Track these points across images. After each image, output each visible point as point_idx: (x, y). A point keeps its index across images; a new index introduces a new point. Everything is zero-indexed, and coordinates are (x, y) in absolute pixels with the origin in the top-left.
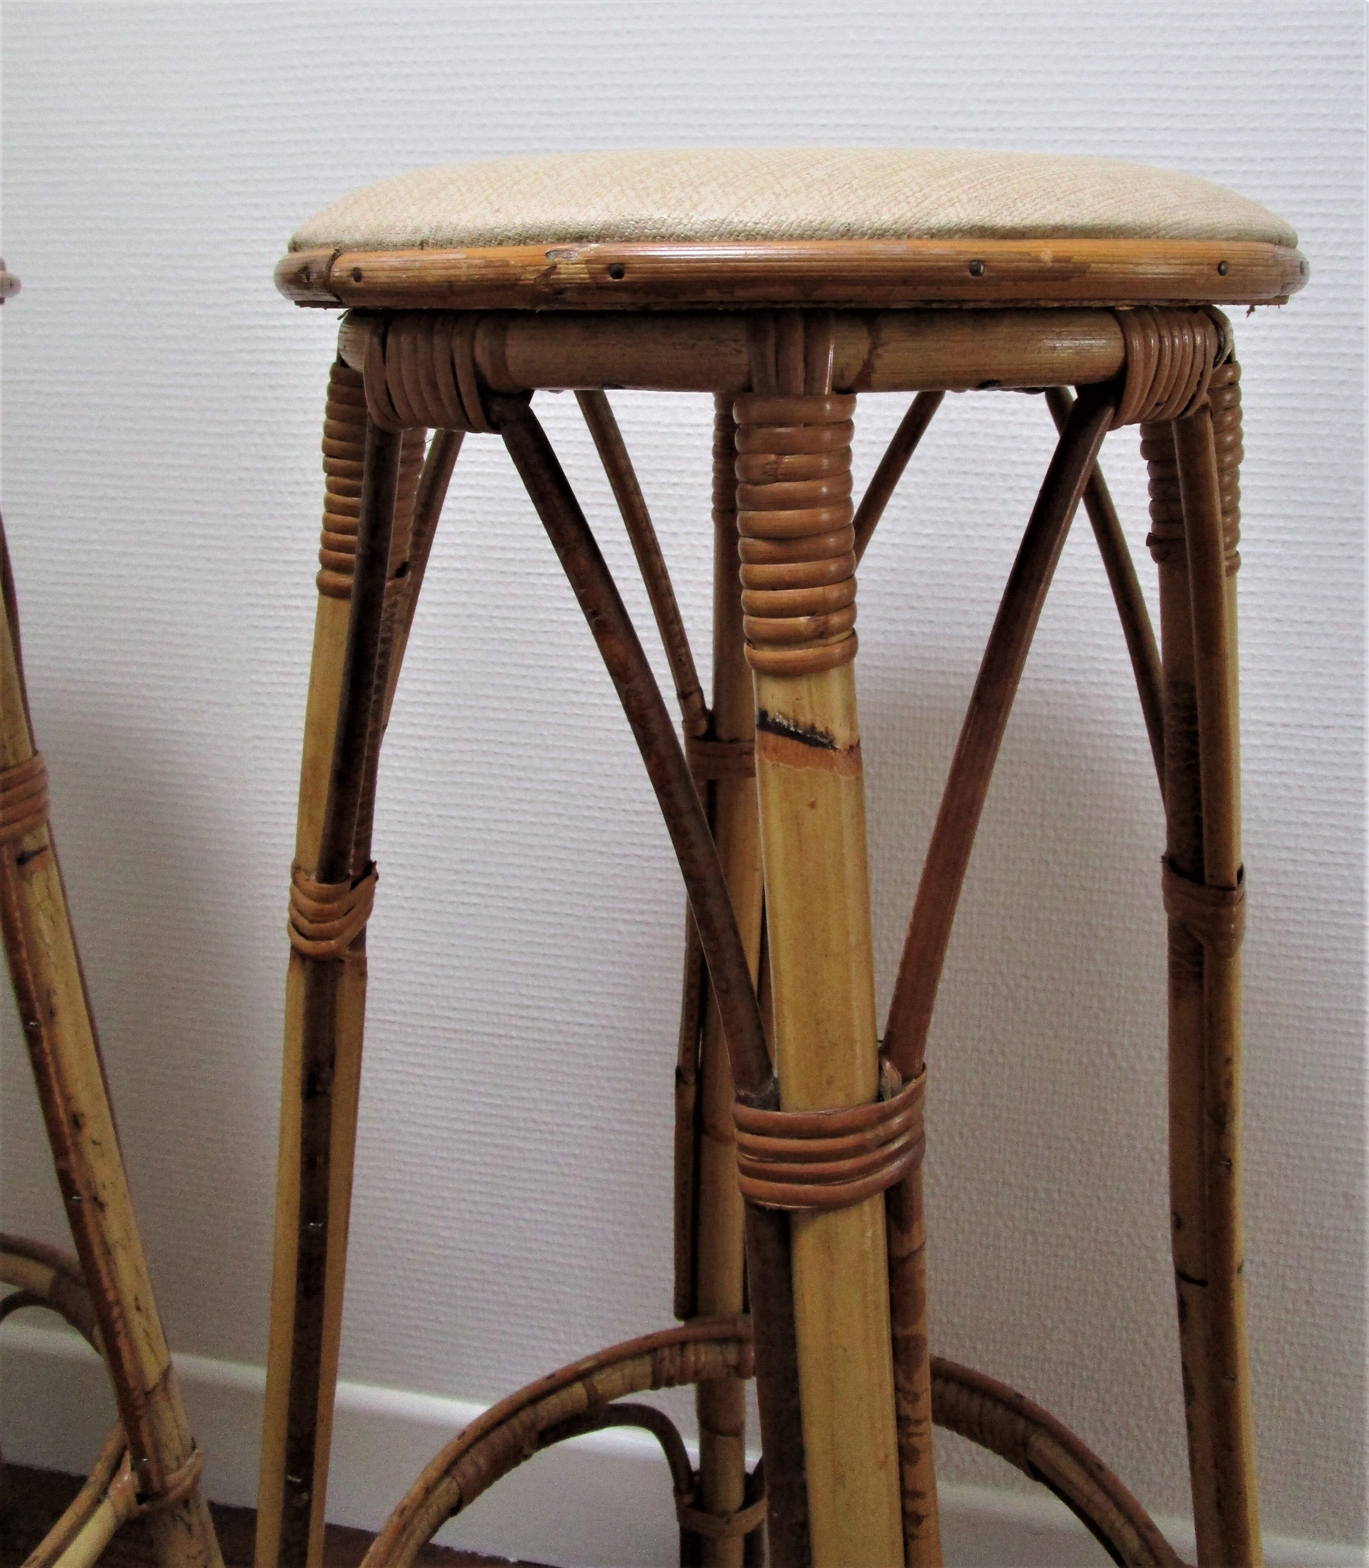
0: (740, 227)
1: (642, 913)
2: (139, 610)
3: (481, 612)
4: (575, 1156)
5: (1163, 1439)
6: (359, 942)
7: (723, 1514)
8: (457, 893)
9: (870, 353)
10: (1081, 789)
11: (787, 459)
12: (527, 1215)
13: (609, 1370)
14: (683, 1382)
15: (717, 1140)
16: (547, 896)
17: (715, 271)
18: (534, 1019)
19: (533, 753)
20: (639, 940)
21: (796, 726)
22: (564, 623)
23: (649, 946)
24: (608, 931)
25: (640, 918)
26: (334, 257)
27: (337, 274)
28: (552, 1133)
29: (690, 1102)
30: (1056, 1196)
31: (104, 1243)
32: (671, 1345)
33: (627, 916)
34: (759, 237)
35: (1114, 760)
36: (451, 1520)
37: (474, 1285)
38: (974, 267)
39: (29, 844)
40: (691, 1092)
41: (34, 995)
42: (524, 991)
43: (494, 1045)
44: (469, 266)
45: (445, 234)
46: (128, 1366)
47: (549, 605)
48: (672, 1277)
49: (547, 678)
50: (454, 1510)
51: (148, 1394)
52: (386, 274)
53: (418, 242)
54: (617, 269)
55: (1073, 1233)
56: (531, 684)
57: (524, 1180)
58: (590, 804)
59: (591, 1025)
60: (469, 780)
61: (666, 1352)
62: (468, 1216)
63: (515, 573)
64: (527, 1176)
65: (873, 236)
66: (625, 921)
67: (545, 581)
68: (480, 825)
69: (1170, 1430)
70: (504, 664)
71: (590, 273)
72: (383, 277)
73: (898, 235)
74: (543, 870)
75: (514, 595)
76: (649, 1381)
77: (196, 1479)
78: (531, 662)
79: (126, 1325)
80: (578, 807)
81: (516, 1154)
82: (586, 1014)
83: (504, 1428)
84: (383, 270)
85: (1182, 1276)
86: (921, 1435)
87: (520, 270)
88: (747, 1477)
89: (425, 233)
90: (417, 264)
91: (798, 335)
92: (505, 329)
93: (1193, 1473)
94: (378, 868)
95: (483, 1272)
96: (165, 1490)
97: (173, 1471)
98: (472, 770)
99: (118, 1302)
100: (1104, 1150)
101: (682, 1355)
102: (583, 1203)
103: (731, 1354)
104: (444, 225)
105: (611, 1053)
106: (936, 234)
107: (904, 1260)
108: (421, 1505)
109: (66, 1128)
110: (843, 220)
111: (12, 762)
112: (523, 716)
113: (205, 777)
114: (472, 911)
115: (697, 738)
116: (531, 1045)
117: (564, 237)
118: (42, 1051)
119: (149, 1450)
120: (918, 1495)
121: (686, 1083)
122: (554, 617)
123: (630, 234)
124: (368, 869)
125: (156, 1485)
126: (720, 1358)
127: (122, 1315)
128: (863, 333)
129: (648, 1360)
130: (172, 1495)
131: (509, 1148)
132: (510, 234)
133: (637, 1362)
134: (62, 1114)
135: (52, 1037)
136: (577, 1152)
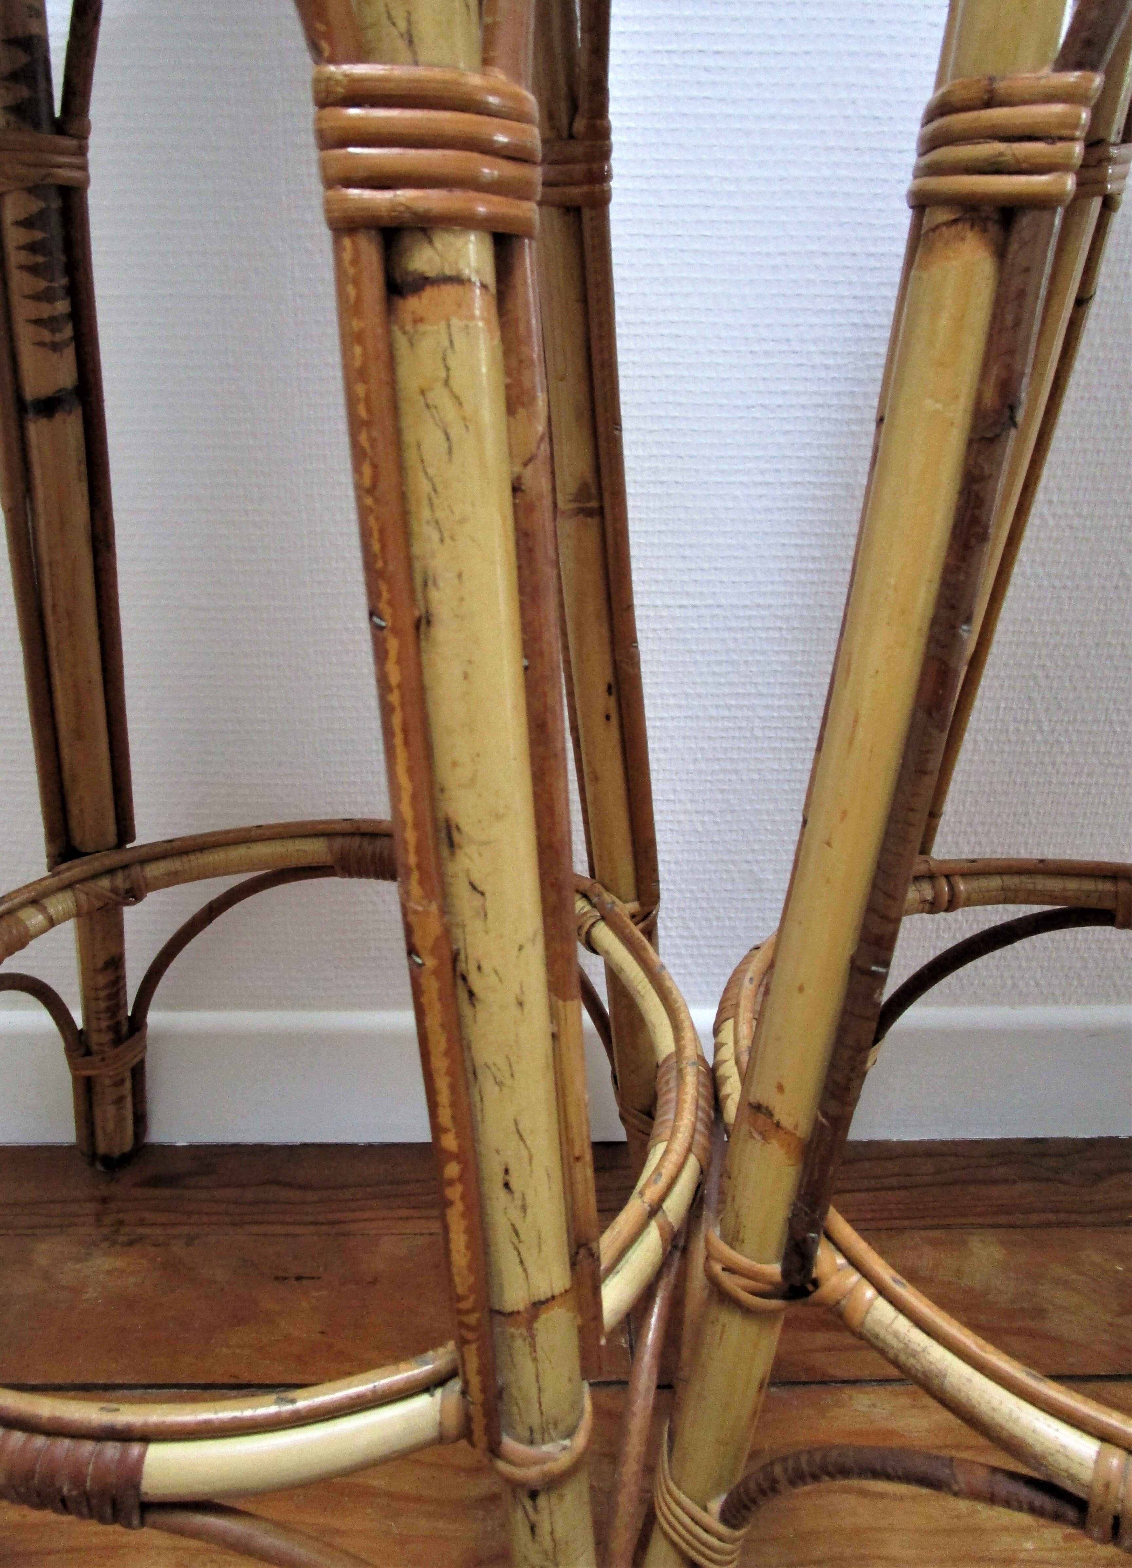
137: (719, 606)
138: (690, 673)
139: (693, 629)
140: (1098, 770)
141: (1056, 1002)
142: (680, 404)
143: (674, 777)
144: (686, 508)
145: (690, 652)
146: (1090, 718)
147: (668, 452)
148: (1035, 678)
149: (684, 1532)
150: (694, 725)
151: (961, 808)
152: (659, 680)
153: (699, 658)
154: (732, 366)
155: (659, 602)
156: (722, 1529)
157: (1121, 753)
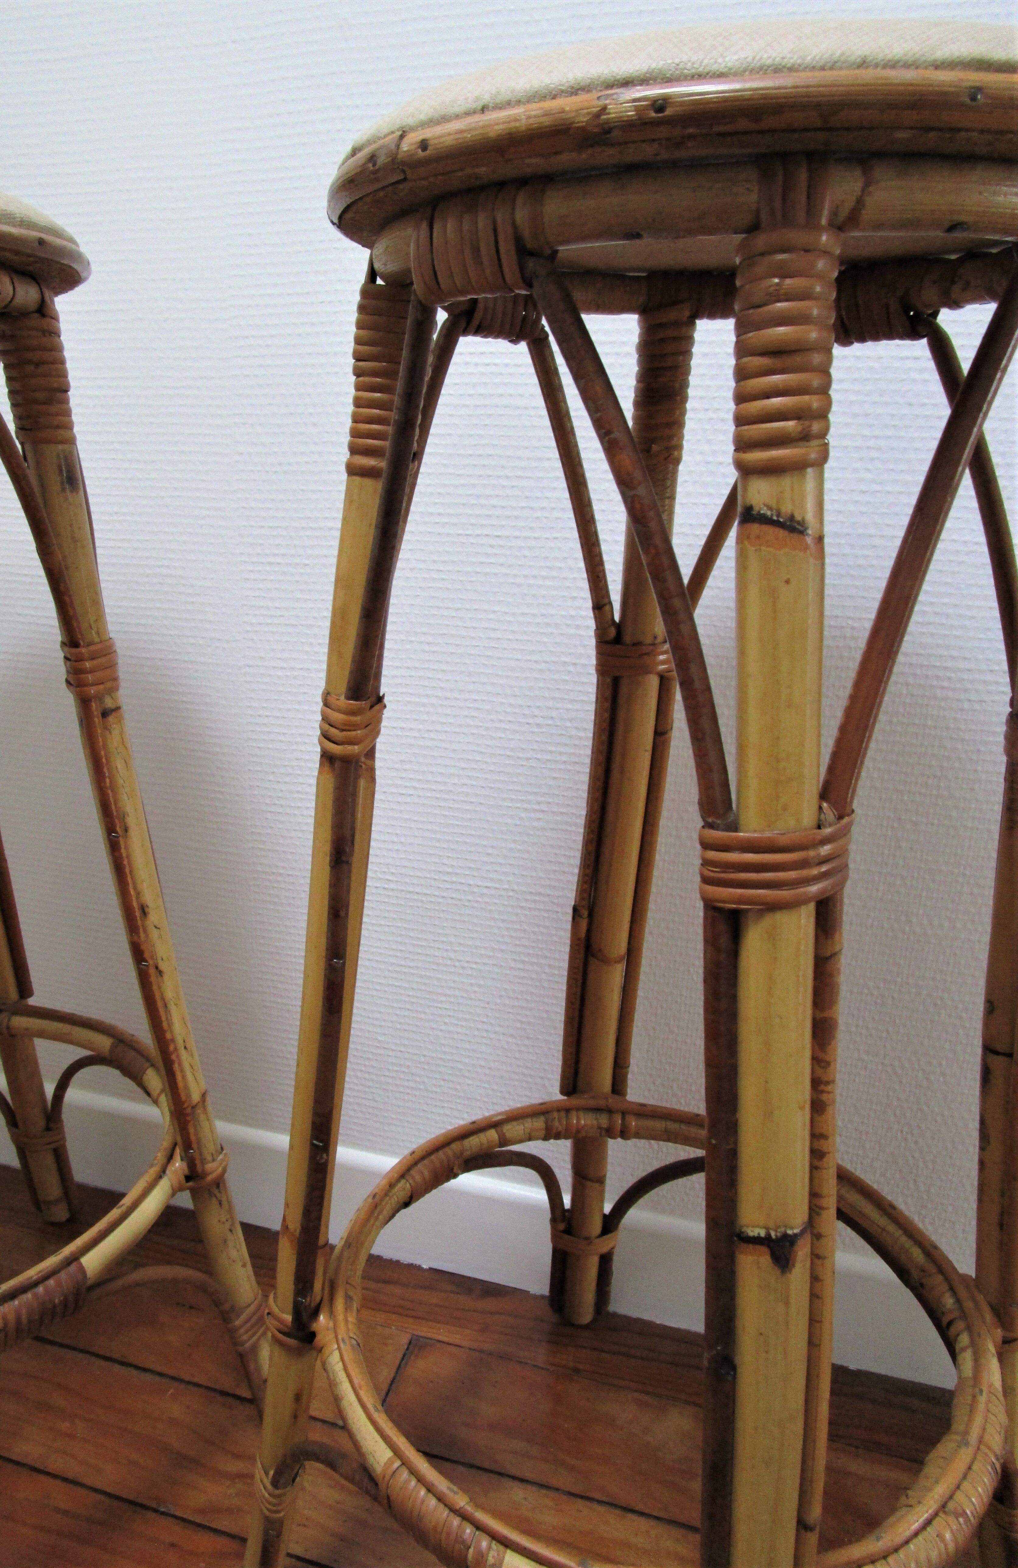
0: (769, 62)
1: (539, 803)
2: (159, 567)
3: (422, 566)
4: (480, 986)
5: (923, 1212)
6: (371, 754)
7: (586, 1239)
8: (397, 786)
9: (863, 191)
10: (901, 710)
11: (788, 281)
12: (443, 1027)
13: (515, 1123)
14: (566, 1138)
15: (603, 961)
16: (465, 789)
17: (748, 100)
18: (453, 882)
19: (457, 678)
20: (535, 824)
21: (778, 515)
22: (486, 574)
23: (544, 829)
24: (512, 817)
25: (537, 807)
26: (402, 137)
27: (405, 149)
28: (463, 968)
29: (583, 933)
30: (853, 1029)
31: (163, 999)
32: (558, 1111)
33: (526, 806)
34: (785, 70)
35: (931, 686)
36: (403, 1212)
37: (402, 1076)
38: (974, 92)
39: (109, 703)
40: (584, 924)
41: (115, 813)
42: (445, 861)
43: (422, 901)
44: (529, 117)
45: (505, 96)
46: (181, 1084)
47: (474, 560)
48: (560, 1063)
49: (471, 618)
50: (406, 1204)
51: (194, 1107)
52: (452, 137)
53: (480, 108)
54: (660, 105)
55: (865, 1057)
56: (460, 623)
57: (441, 1002)
58: (501, 718)
59: (496, 888)
60: (408, 699)
61: (556, 1114)
62: (398, 1026)
63: (448, 534)
64: (443, 999)
65: (885, 67)
66: (525, 810)
67: (472, 540)
68: (416, 734)
69: (930, 1206)
70: (438, 607)
71: (635, 110)
72: (449, 141)
73: (907, 65)
74: (463, 769)
75: (447, 552)
76: (542, 1133)
77: (224, 1171)
78: (459, 606)
79: (178, 1057)
80: (492, 720)
81: (436, 983)
82: (492, 880)
83: (441, 1153)
84: (449, 134)
85: (988, 1049)
86: (829, 1093)
87: (573, 114)
88: (605, 1216)
89: (486, 98)
90: (481, 124)
91: (802, 176)
92: (543, 191)
93: (980, 1201)
94: (386, 700)
95: (408, 1067)
96: (203, 1175)
97: (209, 1162)
98: (411, 691)
99: (173, 1040)
100: (896, 995)
101: (567, 1118)
102: (485, 1020)
103: (604, 1121)
104: (503, 91)
105: (510, 909)
106: (938, 66)
107: (828, 959)
108: (386, 1195)
109: (138, 914)
110: (859, 53)
111: (97, 640)
112: (451, 649)
114: (408, 800)
115: (607, 642)
116: (450, 901)
117: (610, 85)
118: (121, 856)
119: (194, 1145)
120: (824, 1137)
121: (580, 916)
122: (478, 570)
123: (671, 75)
124: (380, 699)
125: (199, 1168)
126: (595, 1122)
127: (176, 1049)
128: (858, 172)
129: (542, 1118)
130: (210, 1178)
131: (430, 977)
132: (563, 88)
133: (534, 1120)
134: (135, 904)
135: (126, 848)
136: (482, 983)
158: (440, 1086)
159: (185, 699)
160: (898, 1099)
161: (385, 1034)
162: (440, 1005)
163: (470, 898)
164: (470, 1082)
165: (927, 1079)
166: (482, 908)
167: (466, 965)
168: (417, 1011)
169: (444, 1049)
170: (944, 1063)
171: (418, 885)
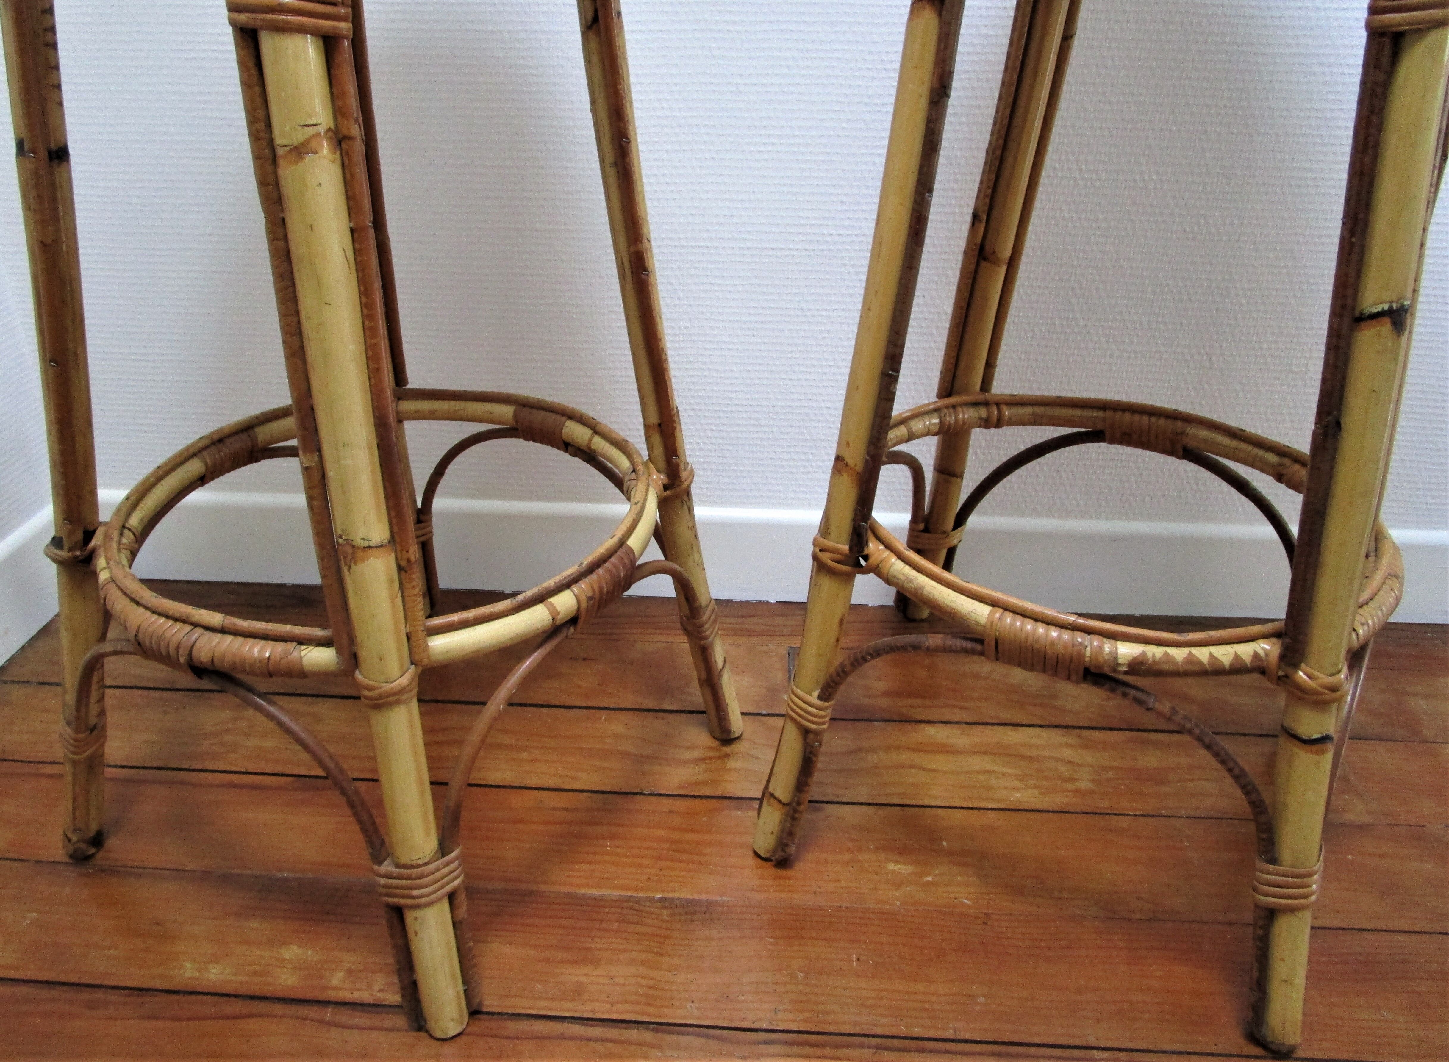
7: (945, 532)
12: (792, 377)
16: (824, 140)
18: (807, 234)
19: (819, 29)
28: (813, 316)
37: (751, 429)
42: (801, 214)
55: (1162, 349)
57: (791, 352)
58: (860, 66)
59: (848, 235)
60: (770, 54)
62: (749, 382)
64: (794, 349)
68: (776, 89)
80: (851, 69)
81: (786, 334)
95: (758, 419)
96: (681, 482)
98: (773, 46)
100: (1190, 291)
102: (832, 364)
113: (562, 67)
114: (767, 156)
116: (804, 253)
121: (979, 220)
131: (781, 330)
137: (864, 235)
138: (845, 280)
139: (848, 250)
140: (1117, 353)
141: (1091, 517)
142: (840, 102)
143: (834, 350)
144: (844, 170)
145: (845, 265)
146: (1111, 317)
147: (832, 133)
148: (1073, 289)
149: (799, 711)
150: (847, 314)
151: (1024, 377)
152: (825, 284)
153: (851, 270)
154: (873, 78)
155: (825, 232)
156: (819, 703)
157: (1132, 343)
158: (787, 433)
159: (535, 72)
160: (1186, 382)
161: (736, 391)
162: (789, 356)
163: (823, 247)
164: (816, 424)
165: (1210, 361)
166: (834, 256)
167: (816, 313)
168: (768, 364)
169: (792, 397)
170: (1224, 345)
171: (773, 240)
